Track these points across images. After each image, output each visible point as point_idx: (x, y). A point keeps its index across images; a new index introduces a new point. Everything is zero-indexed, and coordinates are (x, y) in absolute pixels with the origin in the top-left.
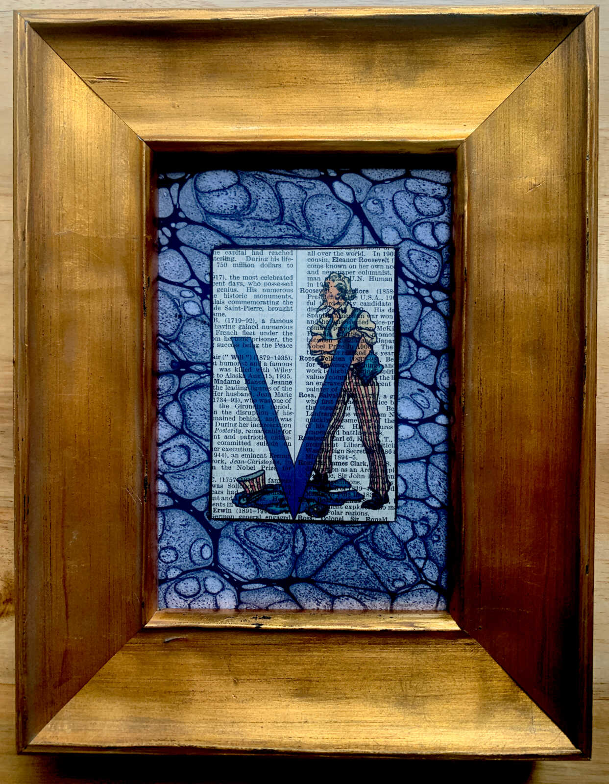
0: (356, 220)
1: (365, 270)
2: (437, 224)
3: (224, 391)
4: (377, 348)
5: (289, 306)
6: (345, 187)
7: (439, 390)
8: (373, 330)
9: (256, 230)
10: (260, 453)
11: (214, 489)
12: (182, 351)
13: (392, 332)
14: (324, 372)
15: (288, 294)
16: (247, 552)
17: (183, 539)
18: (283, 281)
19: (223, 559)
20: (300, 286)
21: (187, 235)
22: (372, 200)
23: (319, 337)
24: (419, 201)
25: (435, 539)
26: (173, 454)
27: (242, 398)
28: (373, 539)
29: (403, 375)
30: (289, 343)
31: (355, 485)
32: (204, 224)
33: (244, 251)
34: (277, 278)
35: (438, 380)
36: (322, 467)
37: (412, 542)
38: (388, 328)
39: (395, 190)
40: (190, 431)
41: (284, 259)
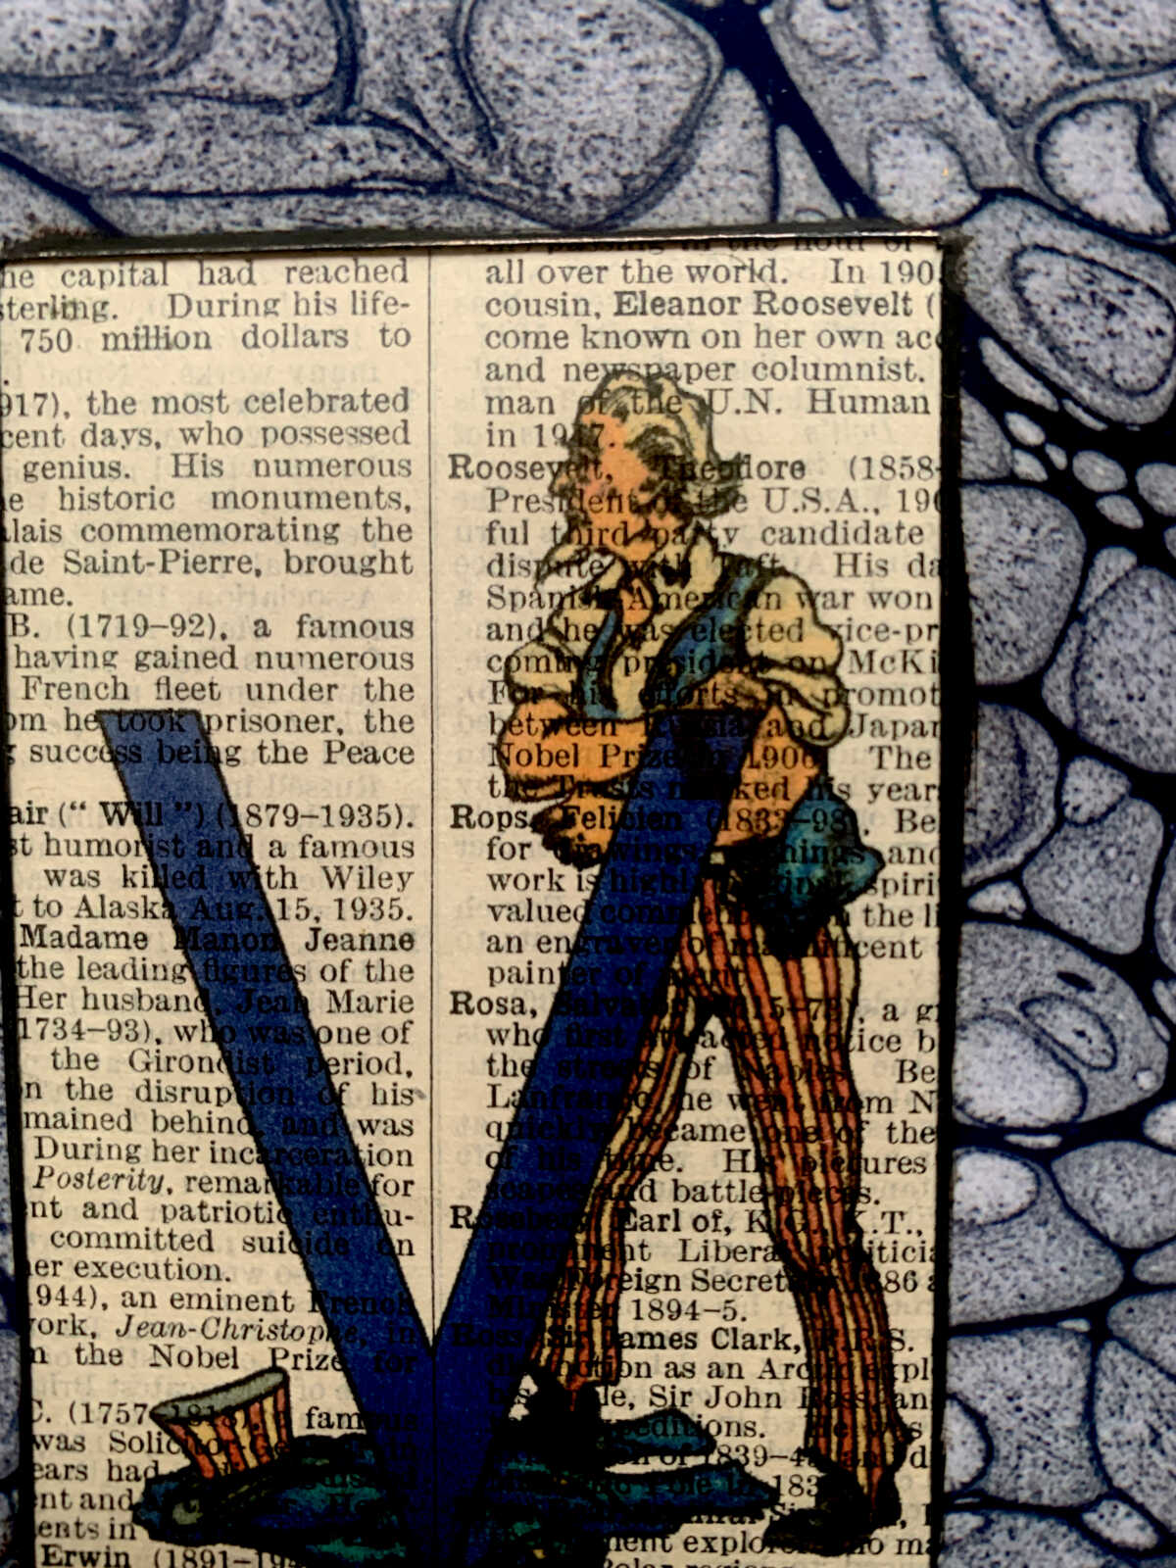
0: (738, 92)
1: (784, 356)
2: (1163, 113)
3: (70, 982)
4: (849, 764)
5: (395, 549)
8: (830, 672)
9: (217, 155)
10: (260, 1290)
11: (41, 1457)
13: (929, 679)
14: (574, 888)
15: (389, 485)
18: (360, 419)
20: (446, 446)
23: (551, 709)
27: (163, 1023)
29: (983, 901)
30: (400, 740)
31: (734, 1441)
33: (157, 266)
34: (328, 403)
35: (1166, 927)
36: (569, 1354)
38: (908, 662)
41: (361, 305)
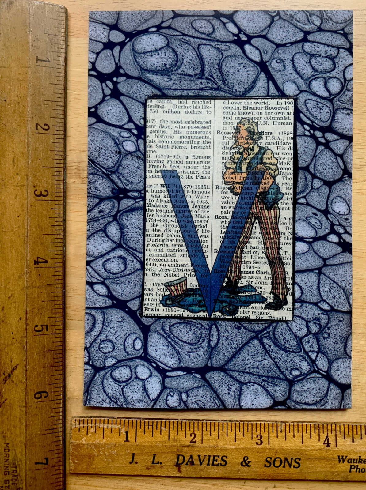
0: (263, 75)
1: (269, 116)
2: (329, 79)
3: (154, 213)
4: (279, 179)
5: (208, 145)
6: (254, 49)
7: (330, 214)
8: (276, 165)
9: (182, 83)
10: (183, 263)
11: (145, 292)
12: (121, 181)
13: (291, 166)
14: (235, 199)
15: (207, 135)
16: (171, 344)
17: (119, 333)
18: (203, 125)
19: (151, 351)
20: (216, 129)
21: (126, 87)
22: (276, 60)
23: (232, 170)
24: (314, 61)
25: (326, 336)
26: (113, 264)
27: (169, 219)
28: (274, 334)
29: (299, 201)
30: (208, 175)
31: (260, 290)
32: (140, 79)
33: (172, 100)
34: (198, 122)
35: (330, 206)
36: (233, 275)
37: (307, 338)
38: (288, 163)
39: (295, 52)
40: (126, 245)
41: (204, 107)
